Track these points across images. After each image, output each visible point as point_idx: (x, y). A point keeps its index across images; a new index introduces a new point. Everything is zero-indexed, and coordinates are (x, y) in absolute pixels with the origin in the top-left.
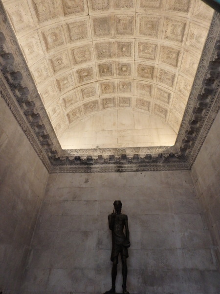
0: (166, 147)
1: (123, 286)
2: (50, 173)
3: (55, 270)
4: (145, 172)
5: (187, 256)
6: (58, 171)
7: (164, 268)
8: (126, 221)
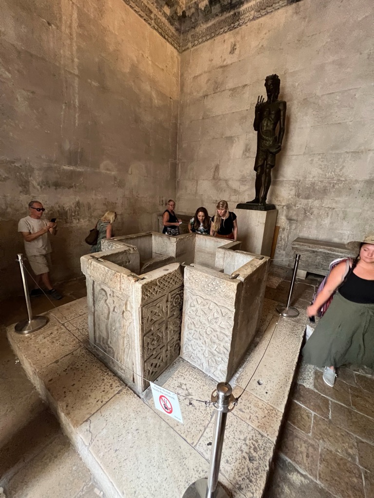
2: (181, 52)
3: (201, 181)
6: (190, 45)
7: (332, 178)
8: (282, 113)
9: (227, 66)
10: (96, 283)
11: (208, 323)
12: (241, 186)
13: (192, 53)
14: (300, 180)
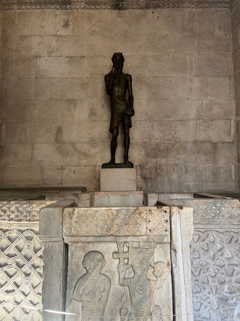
1: (124, 157)
4: (159, 10)
5: (201, 128)
6: (15, 7)
7: (171, 140)
8: (129, 84)
9: (61, 36)
10: (73, 248)
11: (211, 261)
12: (91, 149)
13: (18, 14)
14: (147, 142)
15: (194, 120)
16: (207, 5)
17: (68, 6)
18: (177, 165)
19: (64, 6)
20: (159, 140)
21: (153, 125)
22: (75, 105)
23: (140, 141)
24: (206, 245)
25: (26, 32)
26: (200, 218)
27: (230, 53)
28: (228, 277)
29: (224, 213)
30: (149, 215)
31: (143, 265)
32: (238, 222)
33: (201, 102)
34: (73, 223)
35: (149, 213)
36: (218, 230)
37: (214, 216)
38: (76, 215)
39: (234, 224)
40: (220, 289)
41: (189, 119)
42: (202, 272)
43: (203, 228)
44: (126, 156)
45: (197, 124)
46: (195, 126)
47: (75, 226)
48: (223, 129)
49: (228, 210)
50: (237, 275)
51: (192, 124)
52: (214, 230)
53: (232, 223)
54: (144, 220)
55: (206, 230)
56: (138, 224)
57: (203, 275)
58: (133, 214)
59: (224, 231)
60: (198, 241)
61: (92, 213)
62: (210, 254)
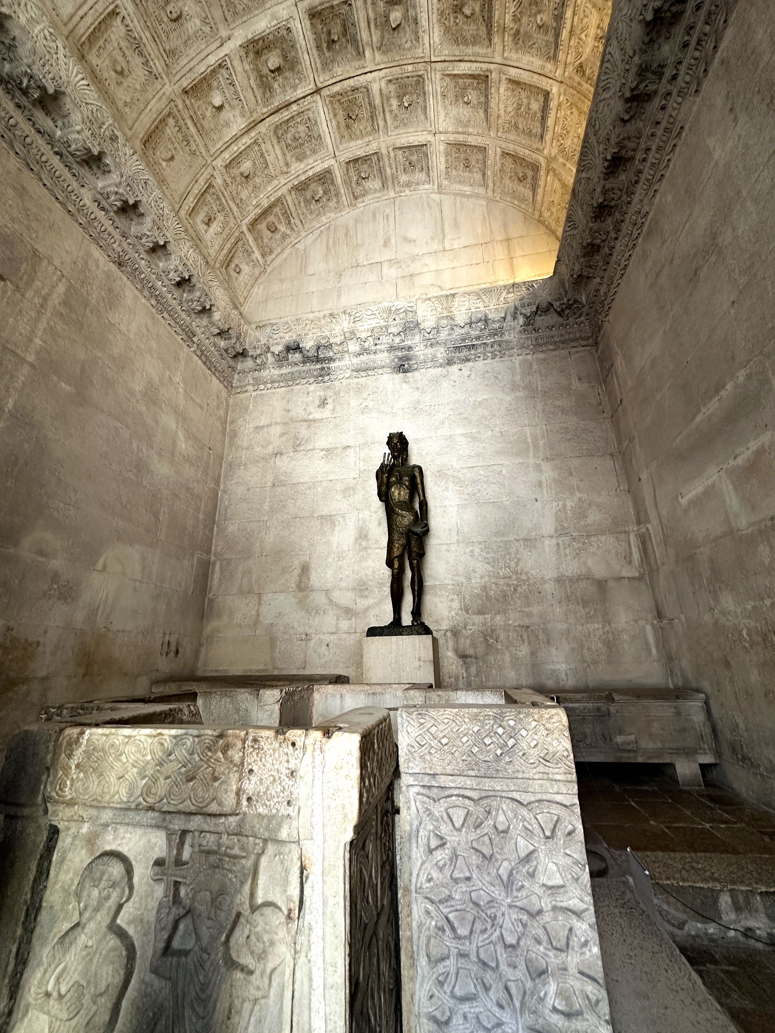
0: (529, 285)
1: (412, 613)
2: (233, 394)
3: (270, 595)
4: (470, 364)
5: (567, 551)
6: (250, 388)
7: (510, 577)
8: (419, 480)
9: (314, 420)
10: (69, 840)
11: (503, 894)
12: (358, 600)
13: (254, 398)
14: (462, 583)
15: (551, 537)
16: (551, 347)
17: (327, 378)
18: (528, 627)
19: (320, 378)
20: (486, 579)
21: (472, 551)
22: (333, 524)
23: (451, 582)
24: (486, 838)
25: (263, 421)
26: (464, 758)
27: (605, 415)
28: (555, 951)
29: (525, 747)
30: (251, 753)
31: (218, 912)
32: (565, 773)
33: (561, 503)
34: (73, 767)
35: (253, 747)
36: (516, 795)
37: (501, 754)
38: (83, 747)
39: (556, 780)
40: (532, 994)
41: (543, 537)
42: (478, 926)
43: (474, 787)
44: (417, 612)
45: (558, 544)
46: (556, 548)
47: (75, 777)
48: (613, 551)
49: (536, 737)
50: (584, 949)
51: (549, 545)
52: (504, 794)
53: (551, 776)
54: (235, 769)
55: (484, 794)
56: (215, 779)
57: (480, 939)
58: (210, 750)
59: (533, 799)
60: (463, 825)
61: (117, 743)
62: (498, 869)
